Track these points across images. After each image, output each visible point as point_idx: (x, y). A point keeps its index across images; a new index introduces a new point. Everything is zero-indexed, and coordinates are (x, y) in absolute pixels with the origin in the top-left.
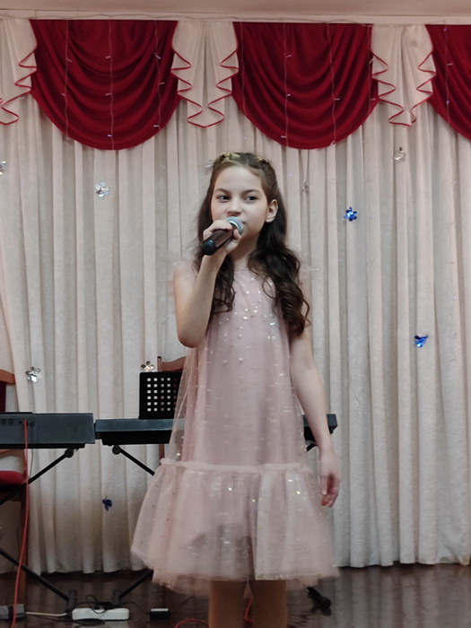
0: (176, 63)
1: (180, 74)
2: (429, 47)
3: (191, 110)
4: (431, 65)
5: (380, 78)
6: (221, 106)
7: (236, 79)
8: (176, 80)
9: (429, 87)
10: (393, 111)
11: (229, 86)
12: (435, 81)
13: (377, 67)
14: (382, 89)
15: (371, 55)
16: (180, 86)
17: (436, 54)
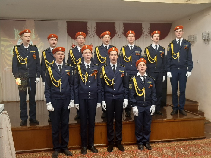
0: (87, 28)
1: (88, 29)
2: (123, 26)
3: (90, 35)
4: (123, 29)
5: (116, 30)
6: (94, 34)
7: (96, 30)
8: (87, 30)
9: (123, 32)
10: (118, 35)
11: (95, 31)
12: (124, 31)
13: (115, 28)
14: (116, 32)
15: (114, 27)
16: (88, 31)
17: (124, 27)
